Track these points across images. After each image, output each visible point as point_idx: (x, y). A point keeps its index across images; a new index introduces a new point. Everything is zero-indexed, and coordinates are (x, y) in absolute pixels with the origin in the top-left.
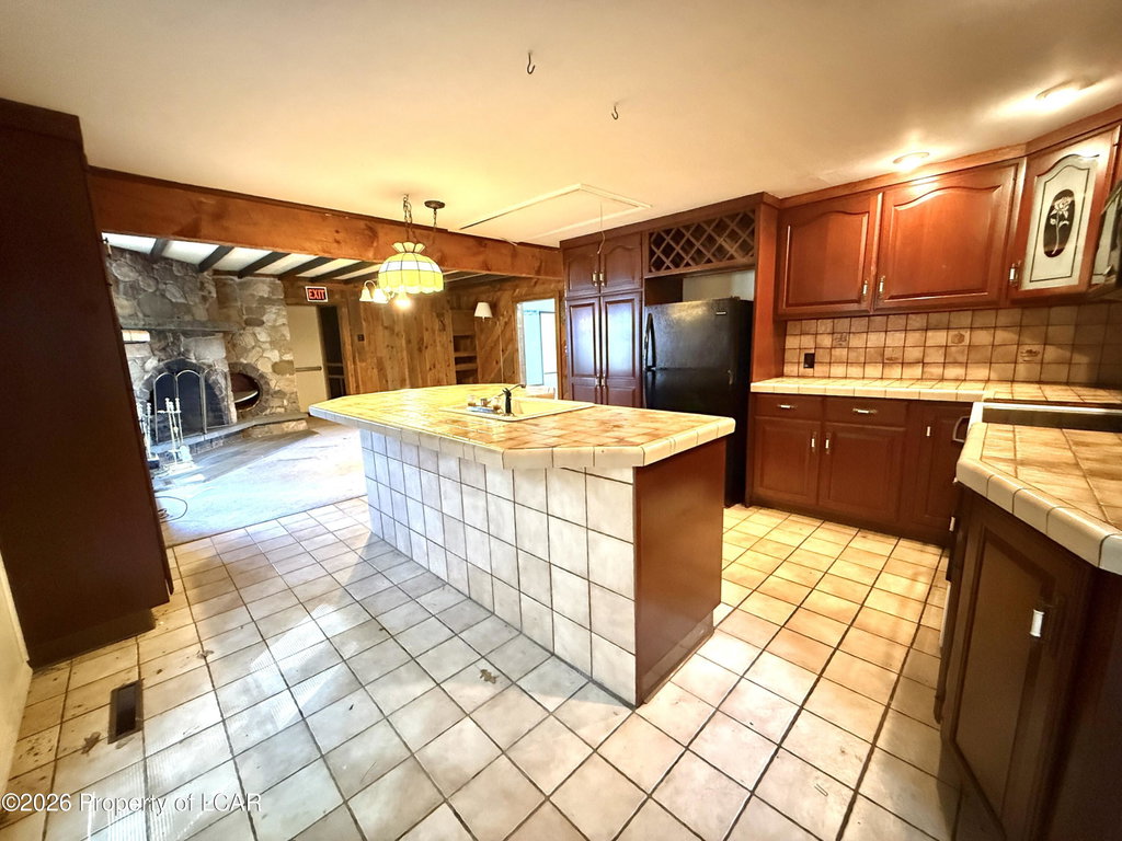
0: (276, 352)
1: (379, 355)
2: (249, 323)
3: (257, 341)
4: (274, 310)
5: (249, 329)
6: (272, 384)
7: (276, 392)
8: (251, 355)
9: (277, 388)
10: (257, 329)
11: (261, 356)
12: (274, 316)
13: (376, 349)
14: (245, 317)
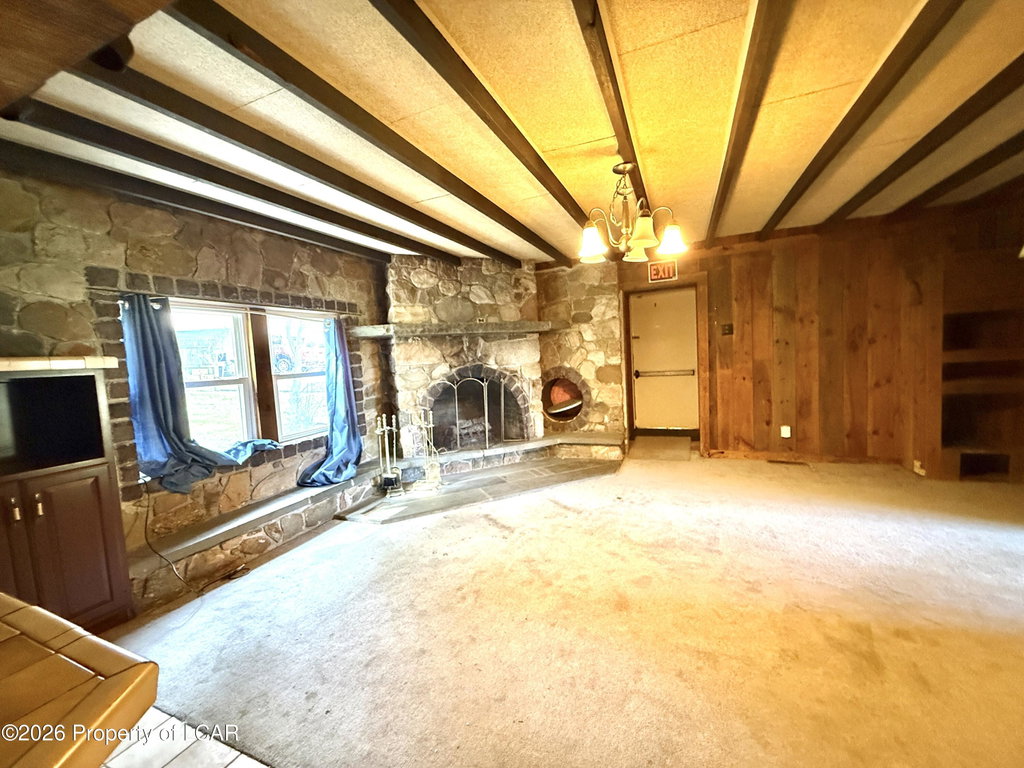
0: (601, 355)
1: (758, 356)
2: (577, 320)
3: (582, 340)
4: (604, 301)
5: (576, 327)
6: (594, 394)
7: (597, 405)
8: (575, 357)
9: (599, 400)
10: (584, 327)
11: (585, 360)
12: (603, 308)
13: (753, 348)
14: (573, 313)
